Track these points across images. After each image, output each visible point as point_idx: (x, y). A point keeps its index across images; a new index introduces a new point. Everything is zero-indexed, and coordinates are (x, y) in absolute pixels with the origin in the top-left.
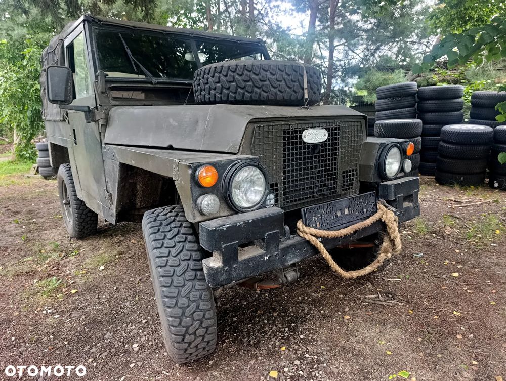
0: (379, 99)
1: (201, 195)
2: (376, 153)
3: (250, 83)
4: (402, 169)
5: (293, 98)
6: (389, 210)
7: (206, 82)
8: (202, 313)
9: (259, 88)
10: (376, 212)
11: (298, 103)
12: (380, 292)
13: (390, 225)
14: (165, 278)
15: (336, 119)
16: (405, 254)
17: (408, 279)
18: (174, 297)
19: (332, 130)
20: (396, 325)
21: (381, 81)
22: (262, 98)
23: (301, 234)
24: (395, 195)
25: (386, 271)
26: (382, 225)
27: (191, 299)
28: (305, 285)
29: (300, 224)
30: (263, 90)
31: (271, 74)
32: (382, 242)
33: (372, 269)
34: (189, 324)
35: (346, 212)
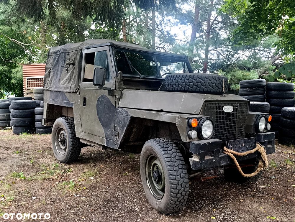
0: (241, 88)
1: (190, 131)
2: (254, 119)
3: (200, 84)
4: (266, 128)
5: (218, 91)
6: (262, 146)
7: (171, 81)
8: (185, 184)
9: (203, 86)
10: (256, 147)
11: (220, 93)
12: (256, 192)
13: (263, 154)
14: (170, 167)
15: (237, 102)
16: (266, 177)
17: (269, 186)
18: (175, 175)
19: (235, 107)
20: (266, 203)
21: (241, 76)
22: (204, 90)
23: (226, 153)
24: (264, 140)
25: (257, 183)
26: (258, 153)
27: (181, 177)
28: (215, 188)
29: (225, 148)
30: (205, 87)
31: (209, 80)
32: (258, 162)
33: (255, 174)
34: (180, 189)
35: (243, 145)
